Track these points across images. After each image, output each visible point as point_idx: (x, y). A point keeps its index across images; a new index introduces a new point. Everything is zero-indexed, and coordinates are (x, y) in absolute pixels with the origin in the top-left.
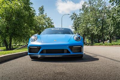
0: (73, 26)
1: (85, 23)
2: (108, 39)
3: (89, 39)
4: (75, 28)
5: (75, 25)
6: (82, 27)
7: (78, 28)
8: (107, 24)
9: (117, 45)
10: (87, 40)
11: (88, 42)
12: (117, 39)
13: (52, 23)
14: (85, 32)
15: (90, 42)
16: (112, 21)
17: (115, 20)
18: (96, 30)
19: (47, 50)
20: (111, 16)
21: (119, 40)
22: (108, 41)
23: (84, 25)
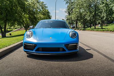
0: (66, 10)
1: (79, 8)
2: (99, 23)
3: (82, 23)
4: (68, 12)
5: (69, 10)
6: (76, 12)
7: (72, 13)
8: (100, 10)
9: (108, 31)
10: (80, 24)
11: (80, 26)
12: (108, 23)
13: (45, 7)
14: (78, 17)
15: (82, 26)
16: (105, 8)
17: (108, 6)
18: (89, 16)
19: (42, 48)
20: (105, 2)
21: (109, 24)
22: (99, 26)
23: (77, 10)
